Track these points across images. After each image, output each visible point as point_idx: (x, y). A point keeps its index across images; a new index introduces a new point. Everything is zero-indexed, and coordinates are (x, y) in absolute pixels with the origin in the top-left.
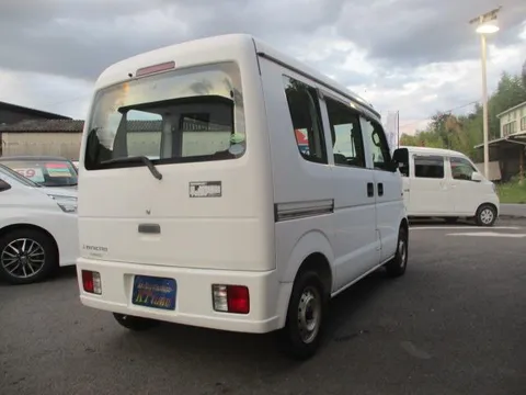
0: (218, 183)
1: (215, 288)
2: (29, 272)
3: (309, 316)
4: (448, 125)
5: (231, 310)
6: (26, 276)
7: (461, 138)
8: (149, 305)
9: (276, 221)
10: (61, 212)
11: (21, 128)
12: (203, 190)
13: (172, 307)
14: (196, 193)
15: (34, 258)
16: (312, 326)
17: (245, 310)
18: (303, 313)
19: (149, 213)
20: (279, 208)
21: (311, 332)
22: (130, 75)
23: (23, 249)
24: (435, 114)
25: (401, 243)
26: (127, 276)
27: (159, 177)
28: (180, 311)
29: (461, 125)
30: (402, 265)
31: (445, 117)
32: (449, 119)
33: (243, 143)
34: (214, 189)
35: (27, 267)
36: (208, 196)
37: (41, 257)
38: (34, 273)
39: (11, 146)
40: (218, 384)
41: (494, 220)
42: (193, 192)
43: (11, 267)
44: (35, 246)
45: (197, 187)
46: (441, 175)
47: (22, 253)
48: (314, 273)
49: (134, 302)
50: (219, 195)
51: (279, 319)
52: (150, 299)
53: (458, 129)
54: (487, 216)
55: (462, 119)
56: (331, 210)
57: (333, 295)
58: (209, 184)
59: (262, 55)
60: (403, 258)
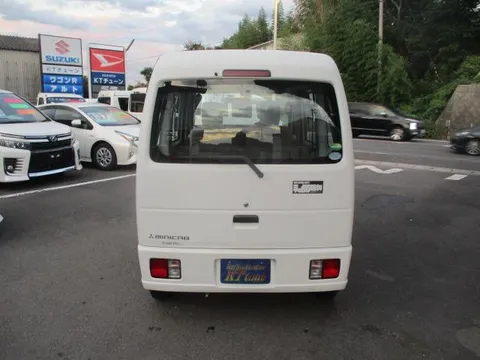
0: (321, 183)
1: (312, 262)
5: (323, 277)
8: (242, 282)
12: (306, 188)
13: (267, 281)
14: (300, 190)
19: (246, 206)
22: (216, 74)
27: (260, 175)
33: (341, 151)
34: (316, 187)
36: (311, 192)
42: (296, 189)
45: (300, 186)
49: (224, 282)
50: (321, 192)
58: (312, 183)
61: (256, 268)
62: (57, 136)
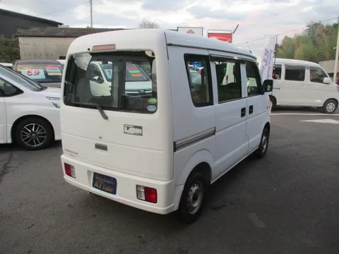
0: (140, 128)
1: (137, 186)
2: (37, 143)
3: (195, 199)
4: (318, 31)
5: (147, 200)
6: (36, 146)
7: (325, 40)
8: (101, 189)
9: (175, 151)
10: (55, 108)
11: (31, 34)
12: (132, 130)
13: (114, 192)
14: (128, 131)
15: (40, 135)
16: (196, 204)
17: (155, 201)
18: (191, 197)
19: (100, 138)
20: (177, 143)
21: (195, 208)
22: (89, 49)
23: (33, 130)
24: (310, 23)
25: (264, 138)
26: (89, 172)
27: (106, 118)
28: (119, 195)
29: (326, 32)
30: (263, 151)
31: (316, 25)
32: (318, 26)
33: (156, 105)
34: (138, 131)
35: (36, 140)
36: (134, 134)
37: (44, 135)
38: (40, 144)
39: (25, 46)
40: (140, 237)
41: (335, 109)
42: (126, 131)
43: (26, 140)
44: (40, 128)
45: (128, 128)
46: (302, 79)
47: (33, 133)
48: (200, 174)
49: (94, 186)
50: (141, 135)
51: (175, 205)
52: (102, 187)
53: (324, 35)
54: (331, 107)
55: (328, 27)
56: (214, 134)
57: (212, 183)
58: (135, 127)
59: (170, 45)
60: (265, 147)
61: (109, 182)
62: (145, 90)
